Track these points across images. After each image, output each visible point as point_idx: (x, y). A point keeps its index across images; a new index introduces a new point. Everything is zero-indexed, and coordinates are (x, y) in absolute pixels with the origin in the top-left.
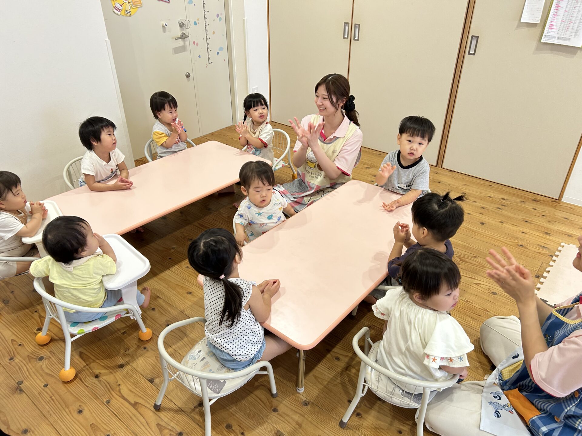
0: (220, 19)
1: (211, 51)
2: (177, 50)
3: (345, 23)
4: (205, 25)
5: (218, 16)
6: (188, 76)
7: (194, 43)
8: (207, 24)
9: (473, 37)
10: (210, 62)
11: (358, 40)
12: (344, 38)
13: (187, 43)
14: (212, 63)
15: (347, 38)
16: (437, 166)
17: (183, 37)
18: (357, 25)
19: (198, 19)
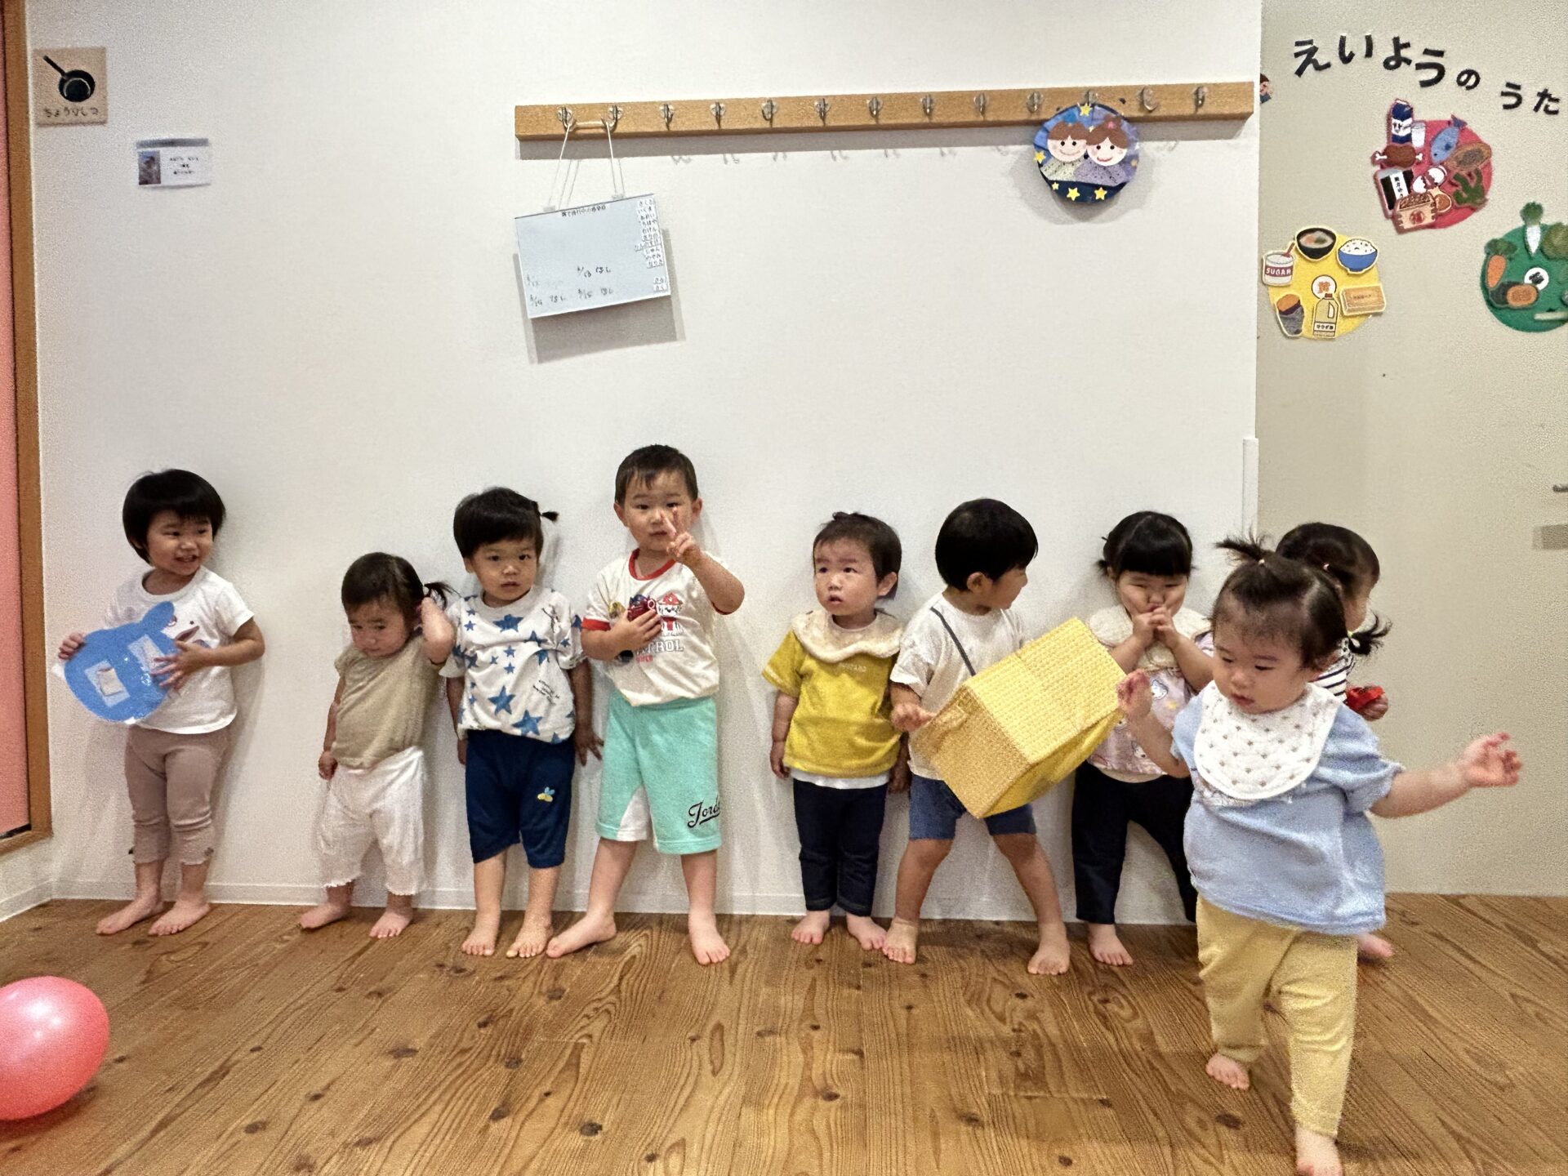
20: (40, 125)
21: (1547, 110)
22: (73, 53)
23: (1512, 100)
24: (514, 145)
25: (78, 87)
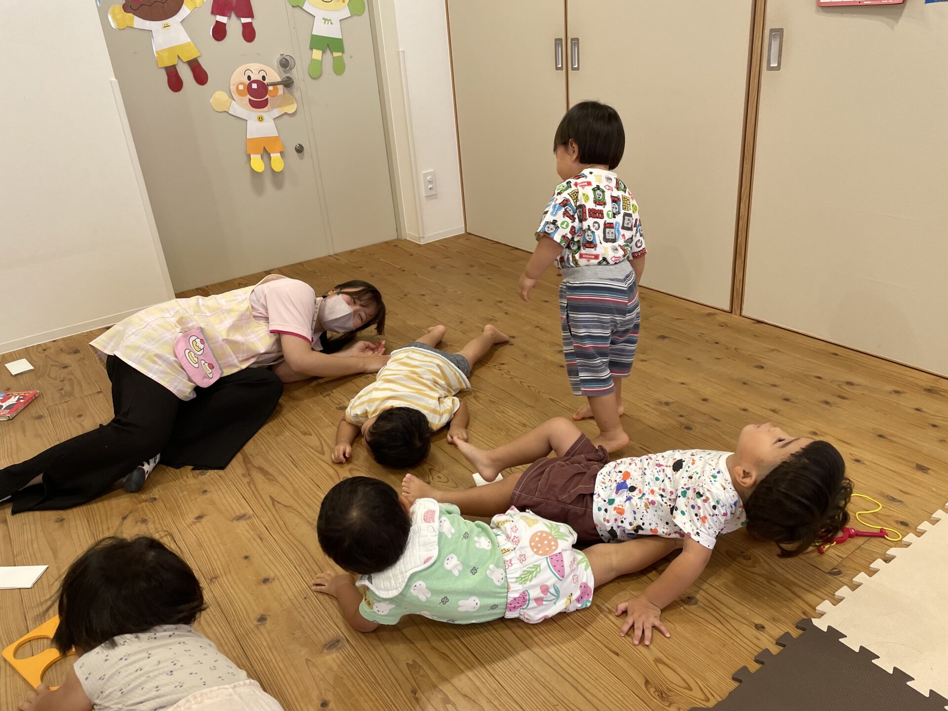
3: (556, 40)
6: (300, 150)
9: (772, 30)
11: (578, 69)
12: (557, 69)
15: (561, 69)
16: (731, 312)
17: (288, 82)
18: (576, 41)
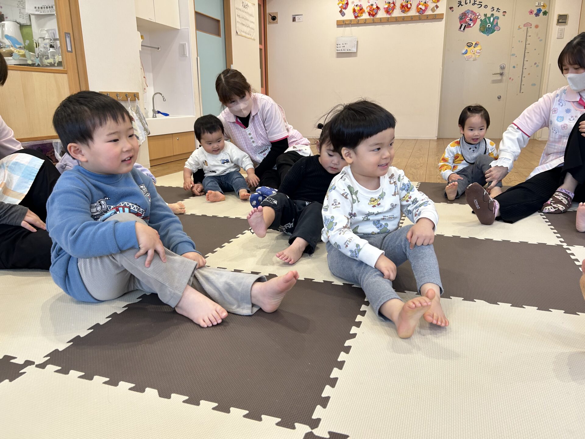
0: (538, 66)
1: (524, 85)
2: (494, 82)
4: (523, 69)
5: (535, 64)
6: (499, 98)
7: (510, 78)
8: (524, 68)
10: (521, 92)
13: (504, 78)
14: (523, 93)
17: (501, 74)
19: (517, 65)
20: (268, 24)
21: (498, 11)
22: (274, 13)
23: (493, 10)
24: (336, 26)
25: (274, 18)
